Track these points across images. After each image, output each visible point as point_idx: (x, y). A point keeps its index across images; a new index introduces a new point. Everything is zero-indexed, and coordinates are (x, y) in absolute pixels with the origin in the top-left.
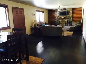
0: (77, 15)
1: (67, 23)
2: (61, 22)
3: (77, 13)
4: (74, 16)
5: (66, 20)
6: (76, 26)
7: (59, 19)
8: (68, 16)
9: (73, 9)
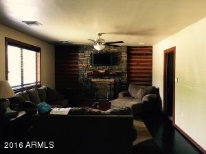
0: (141, 65)
1: (115, 88)
2: (98, 86)
3: (139, 60)
4: (134, 67)
5: (112, 80)
6: (145, 99)
7: (89, 75)
8: (116, 69)
9: (129, 48)
